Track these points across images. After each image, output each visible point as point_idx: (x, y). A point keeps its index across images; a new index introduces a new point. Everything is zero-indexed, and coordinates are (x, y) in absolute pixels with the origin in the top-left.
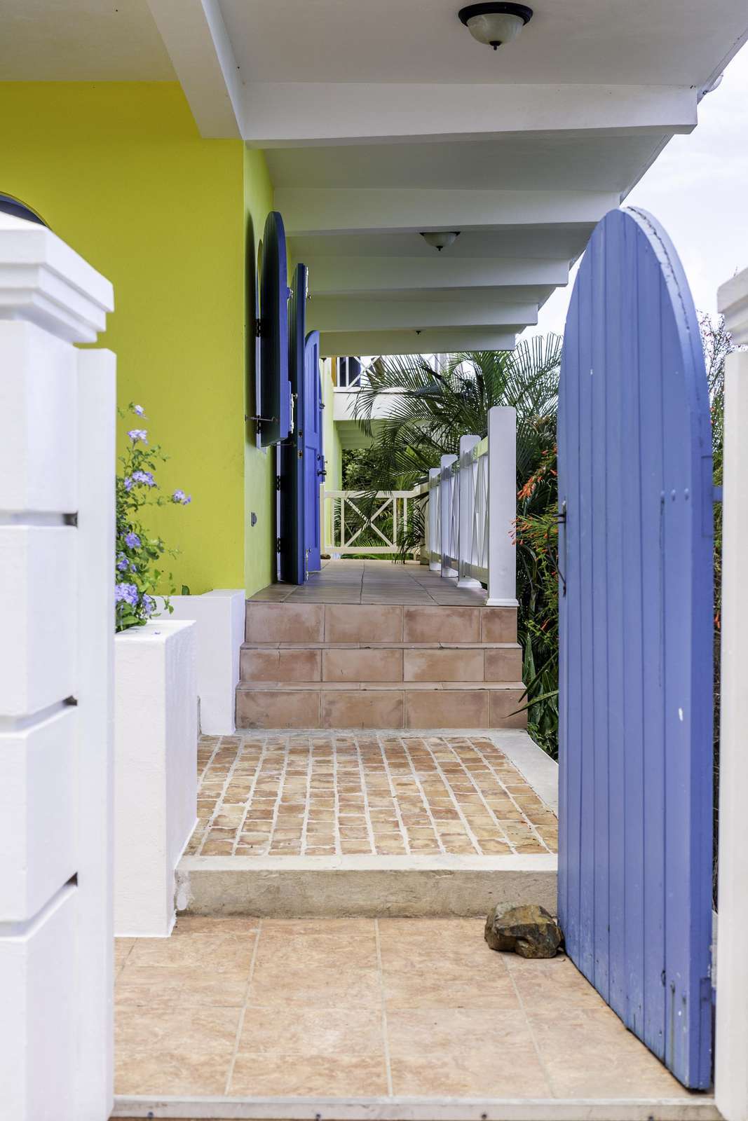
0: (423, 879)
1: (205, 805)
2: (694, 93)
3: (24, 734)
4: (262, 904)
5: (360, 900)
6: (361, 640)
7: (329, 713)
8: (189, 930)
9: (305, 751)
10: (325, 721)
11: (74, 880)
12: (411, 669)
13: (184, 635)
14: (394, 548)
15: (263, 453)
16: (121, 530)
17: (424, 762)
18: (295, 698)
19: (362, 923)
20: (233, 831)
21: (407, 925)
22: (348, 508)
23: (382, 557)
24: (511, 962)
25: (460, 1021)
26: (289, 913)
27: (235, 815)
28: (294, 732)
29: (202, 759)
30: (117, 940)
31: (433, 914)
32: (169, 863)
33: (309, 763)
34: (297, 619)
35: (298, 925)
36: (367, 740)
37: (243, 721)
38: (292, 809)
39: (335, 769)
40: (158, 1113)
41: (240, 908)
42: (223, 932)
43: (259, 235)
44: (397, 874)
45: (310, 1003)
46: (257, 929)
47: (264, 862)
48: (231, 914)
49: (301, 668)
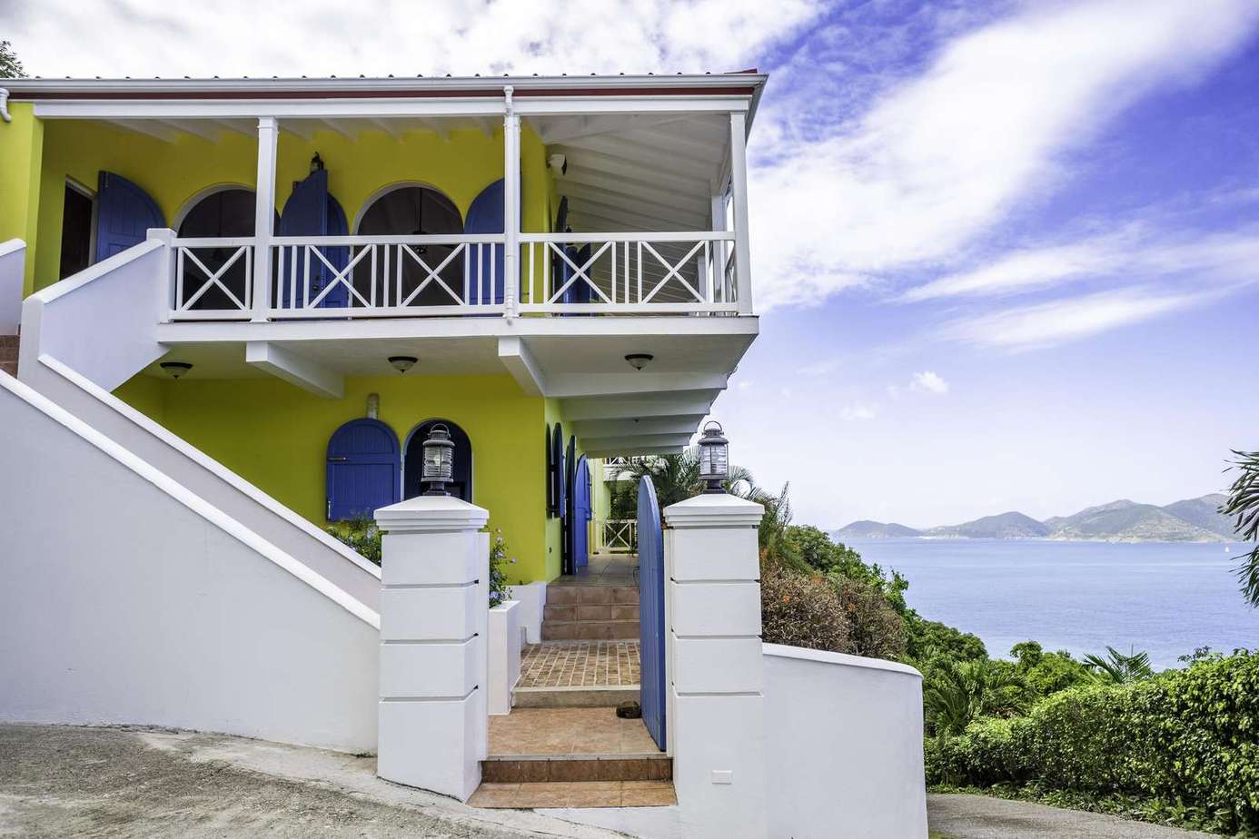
0: (597, 694)
1: (524, 670)
2: (725, 375)
3: (464, 645)
4: (541, 703)
5: (575, 701)
6: (594, 602)
7: (580, 633)
8: (515, 712)
9: (567, 650)
10: (577, 637)
11: (476, 687)
12: (614, 613)
13: (516, 607)
14: (629, 548)
15: (556, 521)
16: (492, 570)
17: (613, 653)
18: (566, 627)
19: (576, 710)
20: (533, 679)
21: (591, 710)
22: (607, 527)
23: (622, 552)
24: (623, 720)
25: (599, 735)
26: (551, 707)
27: (534, 674)
28: (564, 642)
29: (524, 653)
30: (490, 716)
31: (601, 706)
32: (509, 689)
33: (567, 655)
34: (568, 593)
35: (553, 710)
36: (594, 644)
37: (544, 637)
38: (556, 671)
39: (577, 656)
40: (501, 759)
41: (533, 705)
42: (526, 713)
43: (552, 429)
44: (588, 691)
45: (553, 732)
46: (539, 712)
47: (543, 689)
48: (531, 707)
49: (569, 614)
